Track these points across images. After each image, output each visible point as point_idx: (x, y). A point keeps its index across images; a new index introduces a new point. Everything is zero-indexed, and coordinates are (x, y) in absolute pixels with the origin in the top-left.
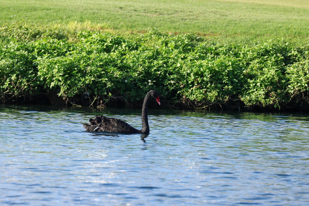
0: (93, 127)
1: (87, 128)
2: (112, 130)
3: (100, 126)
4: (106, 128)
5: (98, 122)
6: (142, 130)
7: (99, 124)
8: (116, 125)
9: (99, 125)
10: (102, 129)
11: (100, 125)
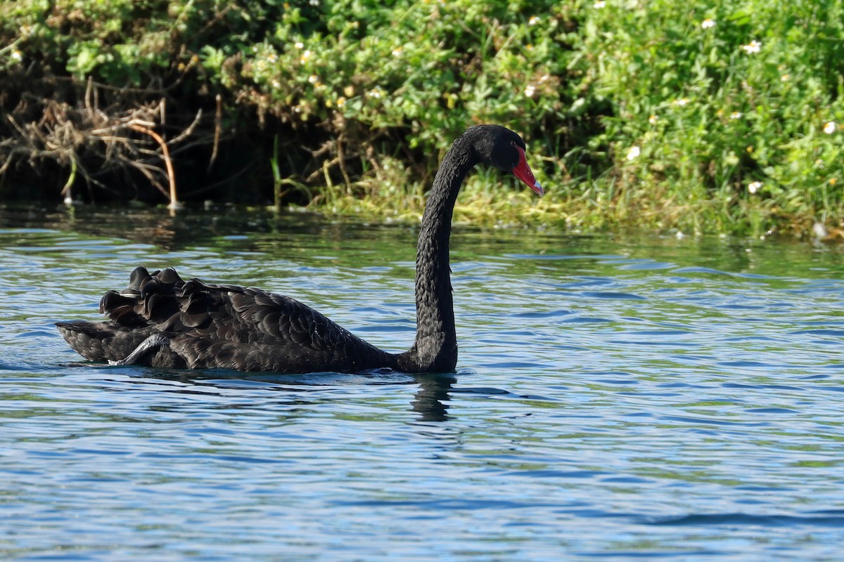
0: (129, 339)
1: (93, 350)
2: (241, 357)
3: (170, 334)
4: (204, 345)
5: (157, 315)
6: (415, 349)
7: (166, 324)
8: (264, 327)
9: (163, 326)
10: (179, 347)
11: (170, 329)
